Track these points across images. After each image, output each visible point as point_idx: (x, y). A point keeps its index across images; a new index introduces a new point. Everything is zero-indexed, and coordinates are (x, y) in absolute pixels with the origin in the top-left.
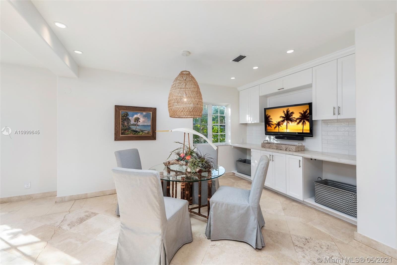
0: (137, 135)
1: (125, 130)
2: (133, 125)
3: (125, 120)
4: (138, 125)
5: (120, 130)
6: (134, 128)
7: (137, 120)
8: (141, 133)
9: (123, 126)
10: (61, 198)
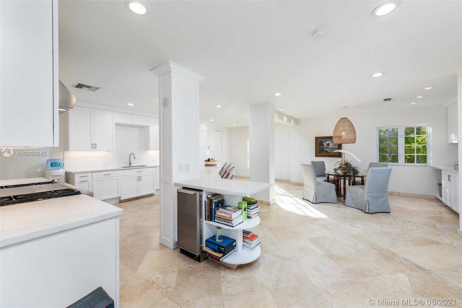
0: (328, 154)
1: (321, 151)
2: (326, 148)
3: (321, 145)
4: (329, 148)
5: (318, 151)
6: (326, 150)
7: (328, 144)
8: (331, 153)
9: (320, 149)
10: (292, 182)
